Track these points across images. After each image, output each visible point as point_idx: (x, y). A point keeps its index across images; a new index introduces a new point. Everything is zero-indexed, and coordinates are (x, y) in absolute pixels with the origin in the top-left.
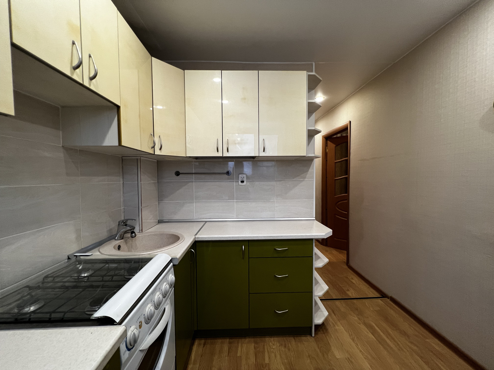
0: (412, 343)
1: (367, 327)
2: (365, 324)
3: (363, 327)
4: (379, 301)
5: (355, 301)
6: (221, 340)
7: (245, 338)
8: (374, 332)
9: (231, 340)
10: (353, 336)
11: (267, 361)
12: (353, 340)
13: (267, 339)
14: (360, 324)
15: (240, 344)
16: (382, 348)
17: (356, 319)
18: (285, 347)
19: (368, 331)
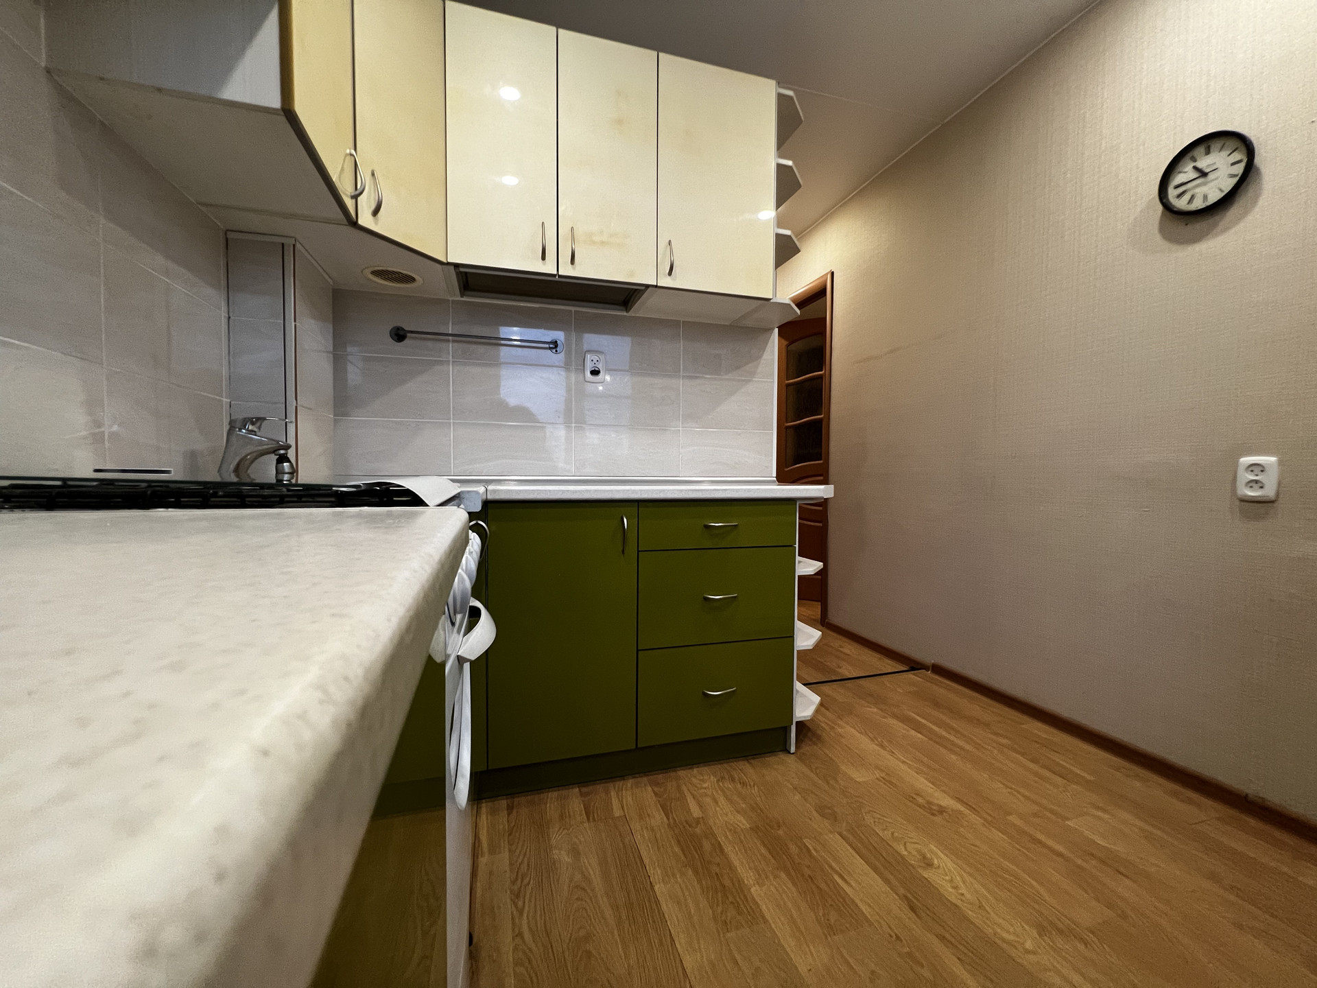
0: (996, 734)
1: (902, 721)
2: (895, 716)
3: (893, 722)
4: (911, 676)
5: (862, 682)
6: (556, 794)
7: (624, 780)
8: (918, 727)
9: (584, 790)
10: (879, 740)
11: (696, 812)
12: (882, 746)
13: (682, 773)
14: (884, 717)
15: (613, 794)
16: (943, 751)
17: (875, 710)
18: (733, 780)
19: (905, 727)
